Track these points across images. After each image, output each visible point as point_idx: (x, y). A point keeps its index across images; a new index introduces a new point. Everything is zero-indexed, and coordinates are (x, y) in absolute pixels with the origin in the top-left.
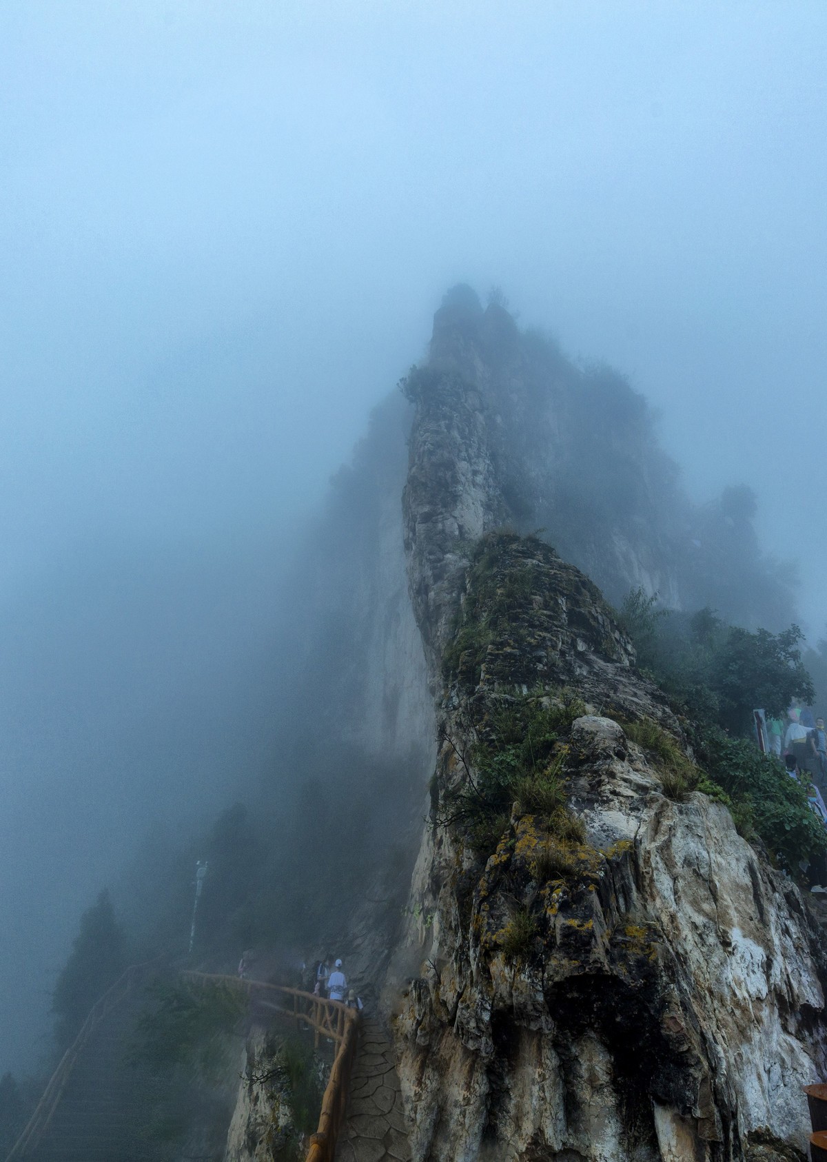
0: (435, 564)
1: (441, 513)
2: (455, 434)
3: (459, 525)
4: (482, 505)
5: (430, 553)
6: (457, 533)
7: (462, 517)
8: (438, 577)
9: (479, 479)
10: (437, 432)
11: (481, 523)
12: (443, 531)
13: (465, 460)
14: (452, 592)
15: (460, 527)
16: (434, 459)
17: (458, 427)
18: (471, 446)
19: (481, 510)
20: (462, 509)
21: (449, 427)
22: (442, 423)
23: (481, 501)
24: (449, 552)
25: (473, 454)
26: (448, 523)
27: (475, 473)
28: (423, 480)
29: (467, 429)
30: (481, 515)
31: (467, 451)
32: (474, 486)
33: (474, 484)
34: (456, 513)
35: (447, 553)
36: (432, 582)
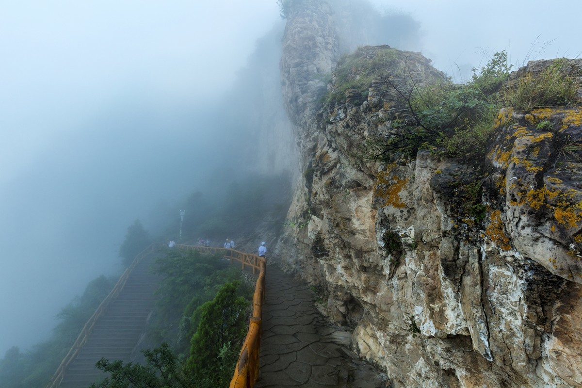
0: (302, 86)
1: (306, 62)
2: (315, 24)
3: (317, 68)
4: (331, 59)
5: (299, 81)
6: (316, 71)
7: (319, 64)
8: (303, 92)
9: (329, 46)
10: (304, 23)
11: (330, 67)
12: (307, 71)
13: (321, 36)
14: (313, 97)
15: (318, 69)
16: (301, 35)
17: (317, 21)
18: (324, 30)
19: (330, 62)
20: (319, 60)
21: (311, 21)
22: (307, 19)
23: (330, 57)
24: (311, 80)
25: (326, 34)
26: (310, 67)
27: (327, 43)
28: (295, 47)
29: (322, 22)
30: (330, 64)
31: (322, 32)
32: (326, 50)
33: (326, 49)
34: (315, 62)
35: (309, 81)
36: (300, 94)
